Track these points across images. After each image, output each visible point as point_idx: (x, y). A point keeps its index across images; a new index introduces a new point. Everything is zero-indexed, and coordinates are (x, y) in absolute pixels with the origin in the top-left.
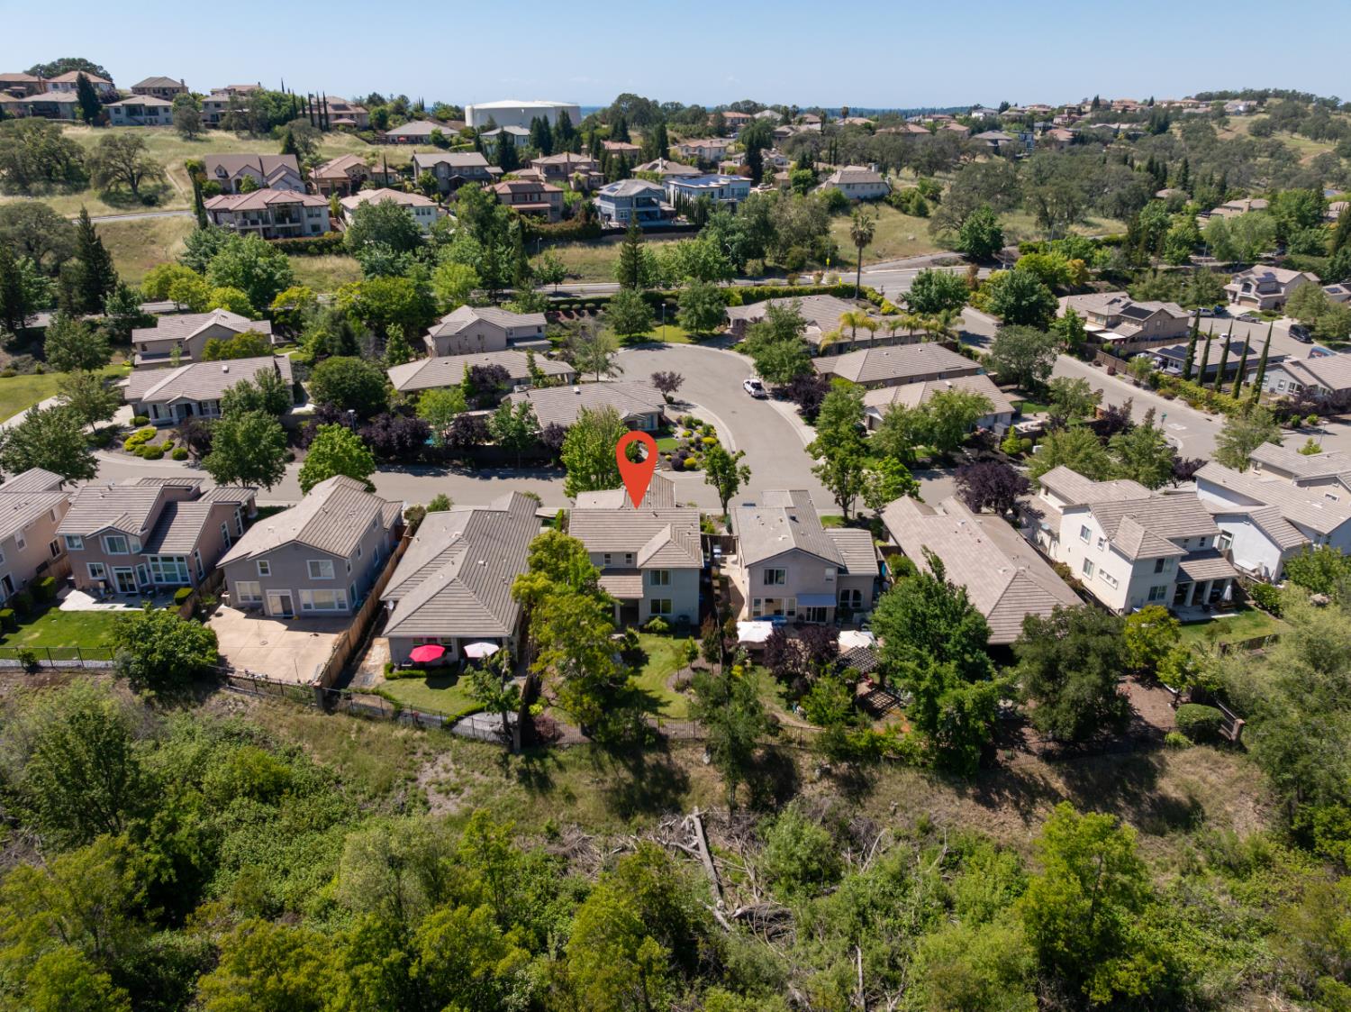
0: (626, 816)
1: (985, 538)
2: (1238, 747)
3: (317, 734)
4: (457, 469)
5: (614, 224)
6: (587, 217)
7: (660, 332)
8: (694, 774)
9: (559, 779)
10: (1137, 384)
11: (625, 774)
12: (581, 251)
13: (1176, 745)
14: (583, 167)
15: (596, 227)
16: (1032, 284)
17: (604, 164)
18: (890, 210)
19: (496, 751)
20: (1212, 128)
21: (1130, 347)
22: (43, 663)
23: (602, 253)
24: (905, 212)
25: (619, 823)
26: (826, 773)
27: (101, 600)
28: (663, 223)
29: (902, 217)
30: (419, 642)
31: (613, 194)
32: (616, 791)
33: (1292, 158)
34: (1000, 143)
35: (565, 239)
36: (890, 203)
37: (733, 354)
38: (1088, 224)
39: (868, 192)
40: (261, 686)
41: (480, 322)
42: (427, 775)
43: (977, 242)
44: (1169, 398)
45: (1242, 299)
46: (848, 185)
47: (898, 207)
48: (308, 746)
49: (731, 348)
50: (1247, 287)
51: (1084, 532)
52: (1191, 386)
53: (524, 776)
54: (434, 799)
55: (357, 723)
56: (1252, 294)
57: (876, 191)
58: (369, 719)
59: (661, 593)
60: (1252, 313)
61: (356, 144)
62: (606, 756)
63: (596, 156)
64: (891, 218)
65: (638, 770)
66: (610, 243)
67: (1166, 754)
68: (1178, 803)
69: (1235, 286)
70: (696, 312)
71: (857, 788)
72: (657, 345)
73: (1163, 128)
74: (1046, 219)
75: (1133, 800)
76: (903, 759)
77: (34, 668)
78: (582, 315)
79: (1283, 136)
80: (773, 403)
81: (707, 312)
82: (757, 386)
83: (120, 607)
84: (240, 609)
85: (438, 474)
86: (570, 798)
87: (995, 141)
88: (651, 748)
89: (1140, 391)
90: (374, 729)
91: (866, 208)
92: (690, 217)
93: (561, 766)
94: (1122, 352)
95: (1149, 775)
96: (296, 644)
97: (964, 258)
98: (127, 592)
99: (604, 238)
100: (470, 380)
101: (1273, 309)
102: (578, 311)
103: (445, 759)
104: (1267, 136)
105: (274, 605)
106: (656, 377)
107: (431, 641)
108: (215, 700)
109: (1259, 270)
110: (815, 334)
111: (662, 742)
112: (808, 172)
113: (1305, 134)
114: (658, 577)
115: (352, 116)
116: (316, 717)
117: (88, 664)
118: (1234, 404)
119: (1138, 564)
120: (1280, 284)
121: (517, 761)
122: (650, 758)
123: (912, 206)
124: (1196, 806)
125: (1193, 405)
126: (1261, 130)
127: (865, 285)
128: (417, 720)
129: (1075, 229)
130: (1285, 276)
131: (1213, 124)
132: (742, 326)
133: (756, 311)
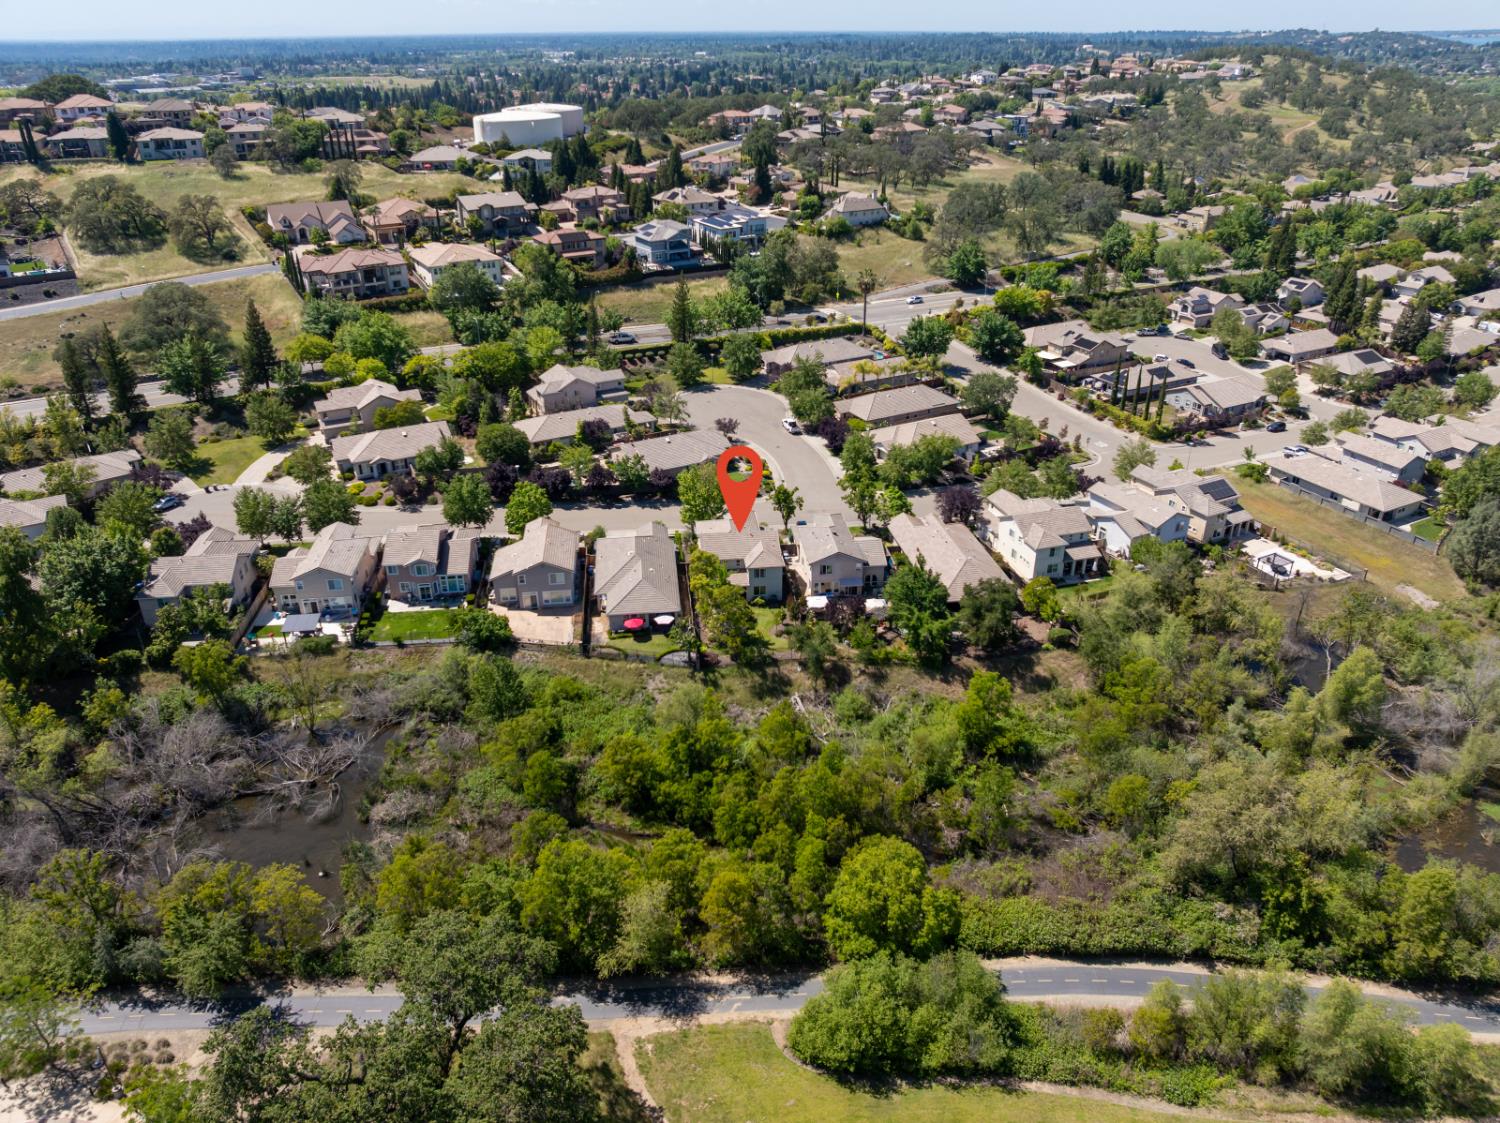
0: (761, 698)
1: (950, 540)
2: (1075, 649)
3: (585, 669)
4: (592, 503)
5: (652, 266)
6: (630, 265)
7: (710, 374)
8: (793, 677)
9: (723, 683)
10: (1079, 408)
11: (757, 679)
12: (628, 294)
13: (1047, 650)
14: (611, 201)
15: (638, 271)
16: (1003, 324)
17: (628, 195)
18: (890, 234)
19: (687, 671)
20: (1203, 99)
21: (1080, 373)
22: (407, 642)
23: (645, 295)
24: (903, 235)
25: (758, 702)
26: (863, 672)
27: (412, 604)
28: (693, 262)
29: (900, 240)
30: (627, 617)
31: (649, 239)
32: (754, 687)
33: (1275, 134)
34: (994, 133)
35: (612, 284)
36: (889, 227)
37: (769, 393)
38: (1062, 242)
39: (869, 218)
40: (541, 646)
41: (576, 381)
42: (651, 686)
43: (964, 270)
44: (1101, 419)
45: (1182, 317)
46: (851, 213)
47: (896, 231)
48: (581, 676)
49: (766, 388)
50: (1185, 308)
51: (1011, 533)
52: (1116, 410)
53: (705, 682)
54: (658, 696)
55: (605, 662)
56: (1188, 314)
57: (876, 217)
58: (612, 660)
59: (760, 582)
60: (1188, 331)
61: (386, 175)
62: (746, 670)
63: (621, 188)
64: (891, 242)
65: (764, 676)
66: (650, 286)
67: (1041, 654)
68: (1045, 678)
69: (1176, 306)
70: (738, 359)
71: (879, 679)
72: (708, 387)
73: (1157, 98)
74: (1024, 239)
75: (1021, 677)
76: (903, 662)
77: (401, 645)
78: (643, 362)
79: (1271, 107)
80: (805, 438)
81: (747, 359)
82: (793, 425)
83: (427, 608)
84: (503, 605)
85: (581, 508)
86: (730, 692)
87: (989, 132)
88: (769, 665)
89: (1080, 414)
90: (616, 665)
91: (868, 233)
92: (716, 255)
93: (723, 676)
94: (1073, 378)
95: (1030, 665)
96: (548, 623)
97: (953, 284)
98: (426, 599)
99: (646, 281)
100: (583, 432)
101: (1204, 328)
102: (640, 359)
103: (660, 677)
104: (1257, 107)
105: (527, 602)
106: (719, 422)
107: (634, 616)
108: (517, 656)
109: (1196, 292)
110: (835, 377)
111: (775, 662)
112: (814, 198)
113: (1293, 103)
114: (758, 573)
115: (374, 143)
116: (581, 661)
117: (433, 641)
118: (1145, 424)
119: (1039, 552)
120: (1211, 305)
121: (700, 675)
122: (770, 671)
123: (908, 229)
124: (1054, 678)
125: (1117, 425)
126: (1252, 100)
127: (870, 323)
128: (641, 659)
129: (1051, 248)
130: (1215, 297)
131: (1206, 94)
132: (774, 368)
133: (785, 355)
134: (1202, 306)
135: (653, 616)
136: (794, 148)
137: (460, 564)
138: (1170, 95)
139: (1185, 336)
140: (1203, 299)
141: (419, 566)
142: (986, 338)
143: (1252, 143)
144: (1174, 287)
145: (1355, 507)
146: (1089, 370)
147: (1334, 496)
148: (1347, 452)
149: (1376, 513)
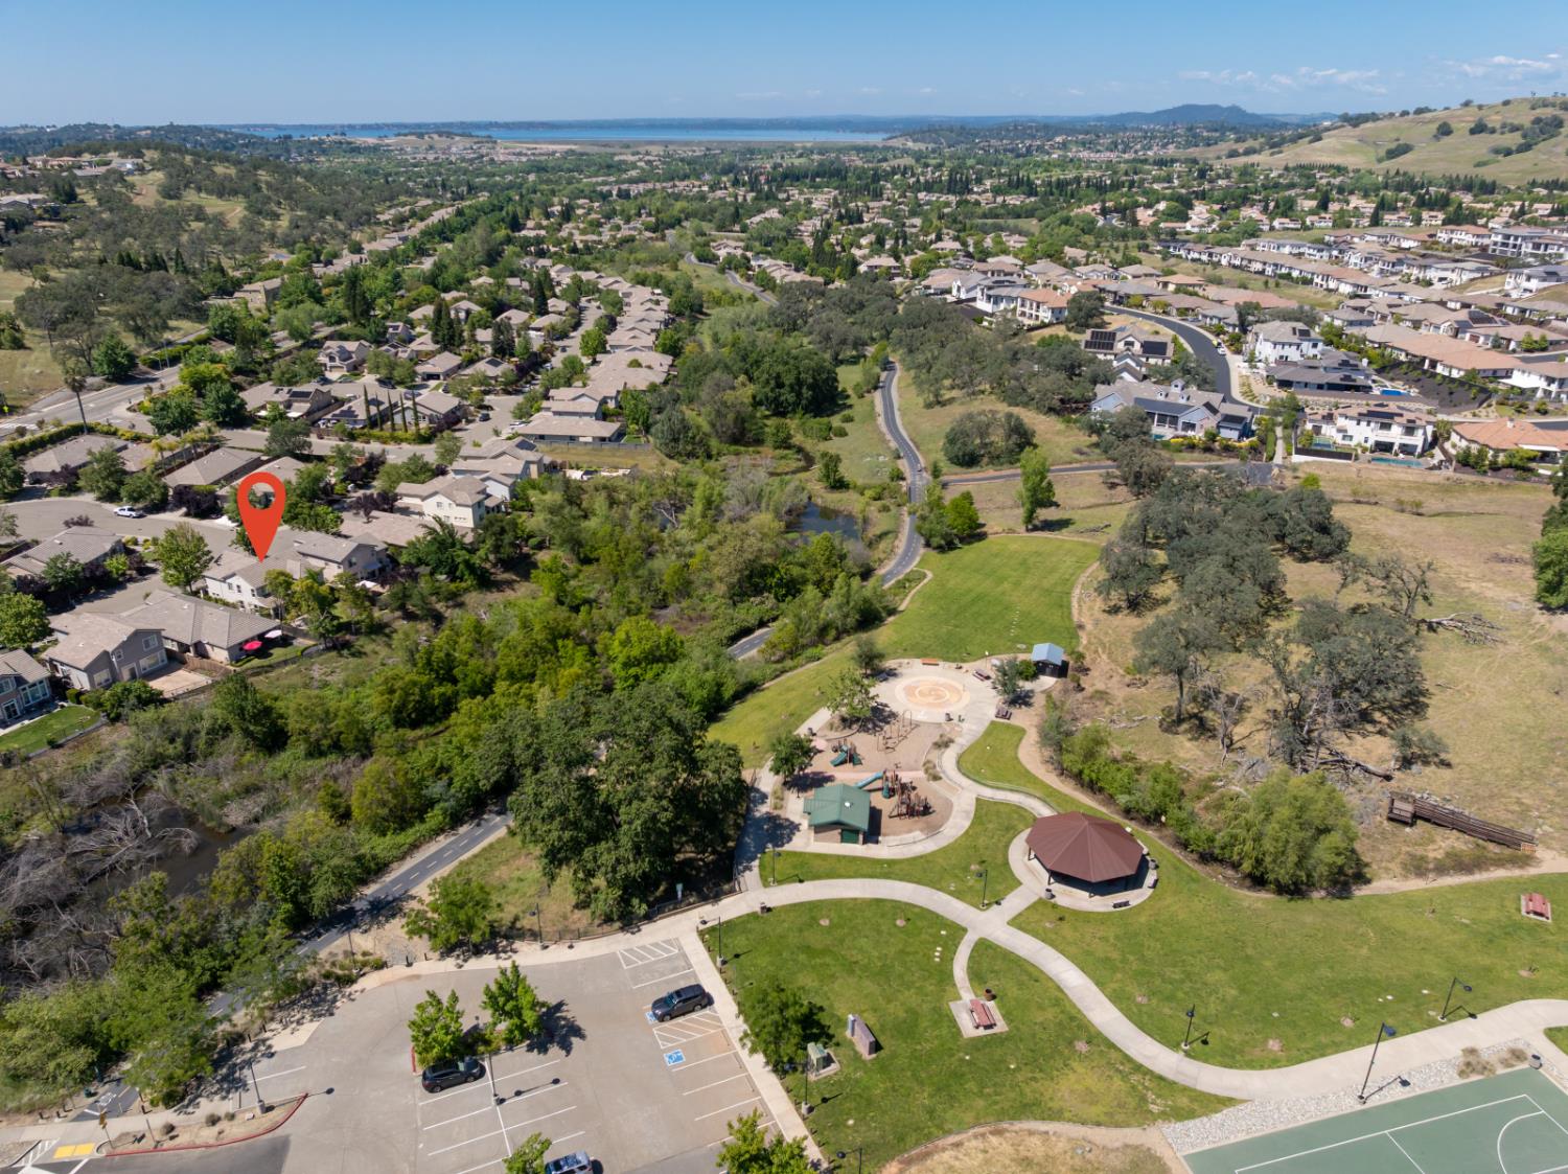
2: (548, 547)
9: (366, 650)
10: (342, 440)
13: (534, 554)
16: (231, 391)
20: (120, 193)
21: (310, 418)
22: (60, 741)
26: (446, 607)
30: (241, 645)
33: (219, 221)
37: (54, 499)
38: (172, 329)
40: (190, 692)
42: (316, 675)
43: (113, 363)
44: (368, 442)
45: (332, 367)
49: (47, 496)
50: (332, 359)
52: (376, 431)
53: (353, 655)
56: (337, 363)
60: (344, 376)
67: (534, 557)
69: (323, 359)
70: (4, 475)
71: (460, 606)
73: (71, 197)
76: (464, 591)
77: (57, 746)
79: (191, 197)
80: (154, 516)
81: (14, 472)
82: (130, 511)
86: (375, 653)
89: (347, 444)
93: (362, 647)
94: (309, 423)
95: (534, 564)
96: (167, 681)
97: (109, 380)
98: (14, 717)
101: (356, 370)
103: (316, 667)
104: (179, 198)
105: (126, 676)
107: (247, 641)
109: (332, 345)
111: (387, 624)
113: (210, 192)
117: (85, 730)
118: (407, 435)
119: (472, 508)
120: (350, 353)
121: (345, 652)
125: (386, 442)
126: (170, 192)
127: (90, 420)
128: (293, 661)
129: (168, 335)
130: (351, 346)
131: (118, 188)
132: (37, 478)
133: (46, 462)
134: (345, 355)
135: (261, 637)
137: (33, 671)
138: (83, 194)
139: (344, 380)
140: (342, 350)
142: (222, 406)
143: (203, 231)
144: (303, 346)
145: (590, 440)
146: (317, 415)
147: (572, 439)
148: (556, 413)
149: (603, 439)
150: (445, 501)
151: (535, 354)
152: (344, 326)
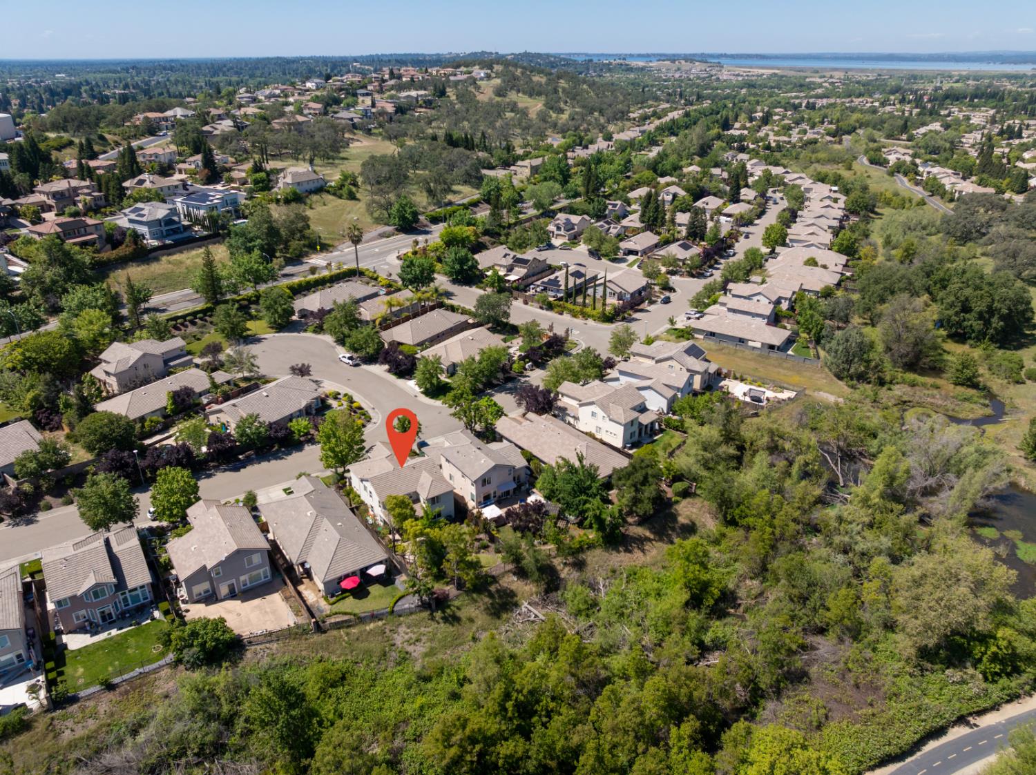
0: (499, 618)
1: (560, 431)
2: (694, 495)
3: (326, 646)
4: (217, 468)
5: (153, 243)
6: (136, 243)
7: (252, 326)
8: (513, 587)
9: (462, 614)
10: (541, 308)
11: (487, 600)
12: (139, 269)
13: (677, 502)
14: (86, 191)
15: (143, 248)
16: (466, 255)
17: (100, 185)
18: (331, 197)
19: (426, 614)
20: (471, 92)
21: (524, 283)
22: (116, 680)
23: (156, 268)
24: (340, 197)
25: (498, 622)
26: (565, 564)
27: (94, 633)
28: (186, 234)
29: (340, 201)
30: (340, 580)
31: (144, 219)
32: (487, 609)
33: (524, 113)
34: (355, 120)
35: (123, 262)
36: (328, 192)
37: (309, 335)
38: (455, 192)
39: (312, 186)
40: (270, 636)
41: (145, 355)
42: (399, 640)
43: (403, 218)
44: (561, 314)
45: (557, 235)
46: (298, 183)
47: (334, 194)
48: (326, 655)
49: (305, 331)
50: (559, 228)
51: (593, 414)
52: (570, 305)
53: (446, 620)
54: (410, 649)
55: (342, 632)
56: (562, 232)
57: (317, 185)
58: (349, 627)
59: (438, 509)
60: (565, 243)
62: (475, 595)
63: (92, 180)
64: (334, 204)
65: (491, 595)
66: (157, 259)
67: (676, 507)
68: (688, 525)
69: (551, 228)
70: (276, 311)
71: (580, 565)
72: (254, 340)
73: (442, 93)
74: (430, 192)
75: (673, 529)
76: (591, 546)
77: (110, 687)
78: (187, 326)
79: (513, 96)
80: (364, 367)
81: (284, 310)
82: (350, 358)
83: (114, 632)
84: (198, 602)
85: (209, 476)
86: (471, 620)
87: (351, 119)
88: (491, 583)
89: (544, 312)
90: (354, 630)
91: (315, 198)
92: (204, 227)
93: (459, 608)
94: (522, 287)
95: (674, 517)
96: (258, 607)
97: (397, 229)
98: (108, 621)
99: (153, 254)
100: (174, 402)
101: (574, 240)
102: (182, 324)
103: (402, 629)
104: (505, 96)
105: (225, 592)
107: (347, 576)
108: (249, 655)
109: (562, 217)
110: (368, 312)
111: (495, 579)
112: (263, 175)
113: (524, 93)
114: (432, 501)
116: (318, 638)
117: (147, 668)
118: (594, 312)
119: (625, 426)
120: (574, 224)
121: (438, 614)
122: (493, 588)
123: (344, 191)
124: (694, 524)
125: (575, 316)
126: (500, 92)
127: (362, 266)
128: (374, 617)
129: (450, 197)
130: (575, 219)
131: (471, 89)
132: (304, 314)
133: (312, 302)
134: (569, 226)
135: (363, 571)
136: (219, 139)
137: (138, 575)
138: (451, 92)
139: (564, 247)
140: (568, 221)
141: (96, 591)
142: (457, 267)
143: (512, 119)
144: (542, 215)
145: (758, 345)
146: (530, 280)
147: (742, 341)
148: (730, 310)
149: (772, 347)
150: (600, 413)
151: (722, 240)
152: (578, 199)
